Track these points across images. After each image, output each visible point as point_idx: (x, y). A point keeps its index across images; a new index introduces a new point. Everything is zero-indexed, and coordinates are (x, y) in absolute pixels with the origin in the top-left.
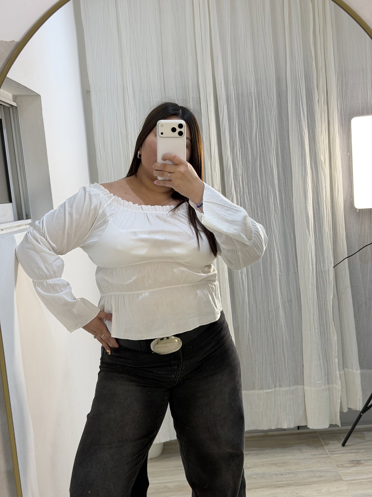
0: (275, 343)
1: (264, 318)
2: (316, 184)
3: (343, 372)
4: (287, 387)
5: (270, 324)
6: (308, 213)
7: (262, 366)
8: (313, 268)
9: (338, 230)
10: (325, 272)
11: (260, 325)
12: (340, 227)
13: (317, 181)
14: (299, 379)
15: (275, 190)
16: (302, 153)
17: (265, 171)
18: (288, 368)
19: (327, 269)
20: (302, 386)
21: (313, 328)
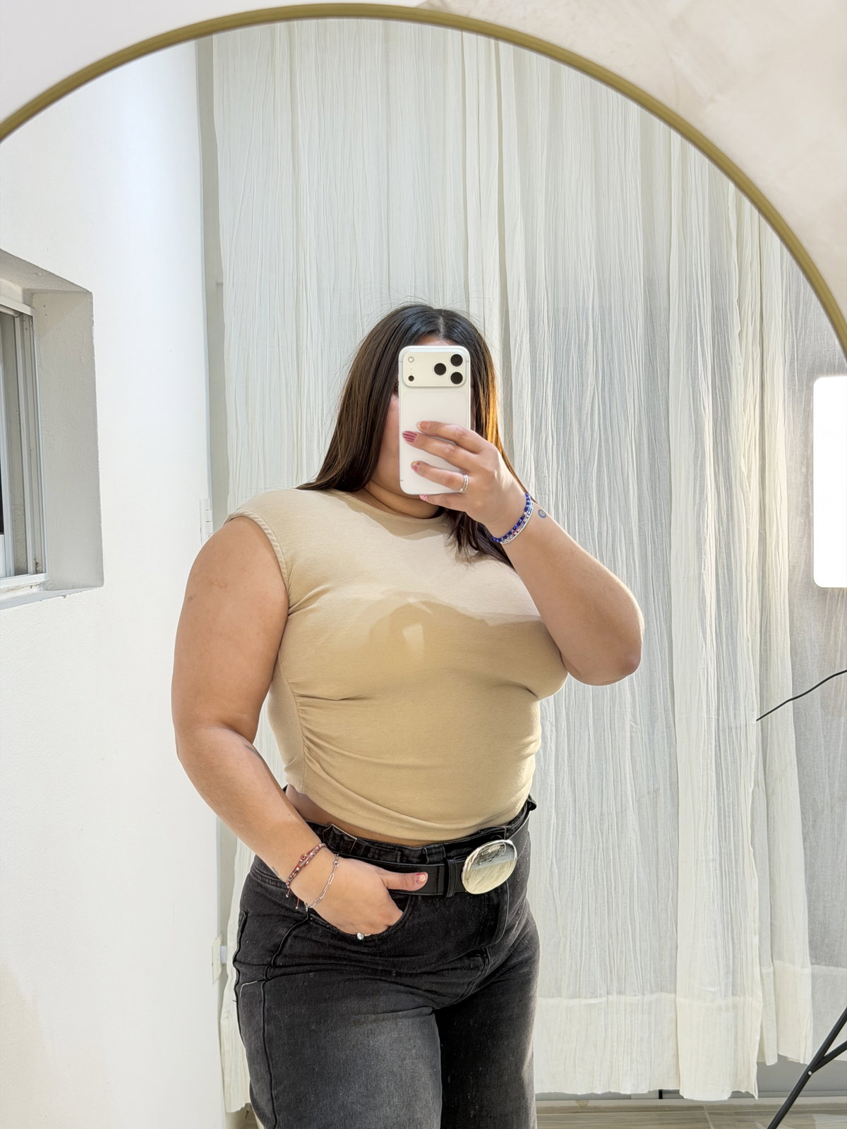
0: (613, 888)
1: (592, 827)
2: (725, 525)
3: (772, 968)
4: (635, 996)
5: (603, 842)
6: (703, 589)
7: (579, 942)
8: (709, 718)
9: (773, 633)
10: (739, 729)
11: (582, 843)
12: (779, 626)
13: (730, 516)
14: (665, 980)
15: (631, 532)
16: (696, 451)
17: (610, 488)
18: (640, 950)
19: (743, 723)
20: (673, 996)
21: (704, 858)
